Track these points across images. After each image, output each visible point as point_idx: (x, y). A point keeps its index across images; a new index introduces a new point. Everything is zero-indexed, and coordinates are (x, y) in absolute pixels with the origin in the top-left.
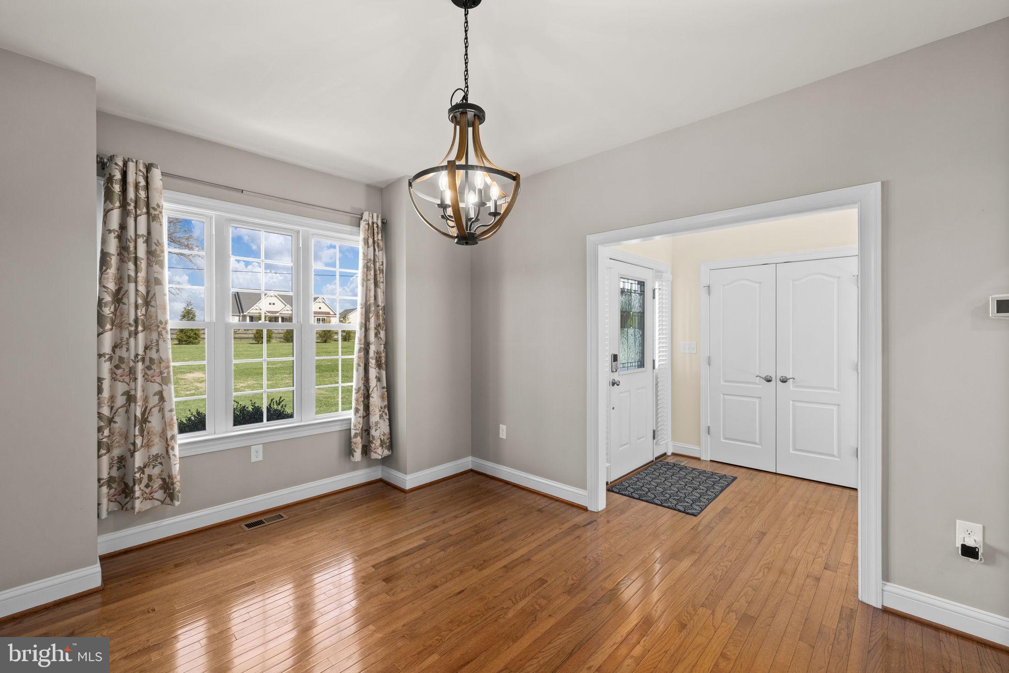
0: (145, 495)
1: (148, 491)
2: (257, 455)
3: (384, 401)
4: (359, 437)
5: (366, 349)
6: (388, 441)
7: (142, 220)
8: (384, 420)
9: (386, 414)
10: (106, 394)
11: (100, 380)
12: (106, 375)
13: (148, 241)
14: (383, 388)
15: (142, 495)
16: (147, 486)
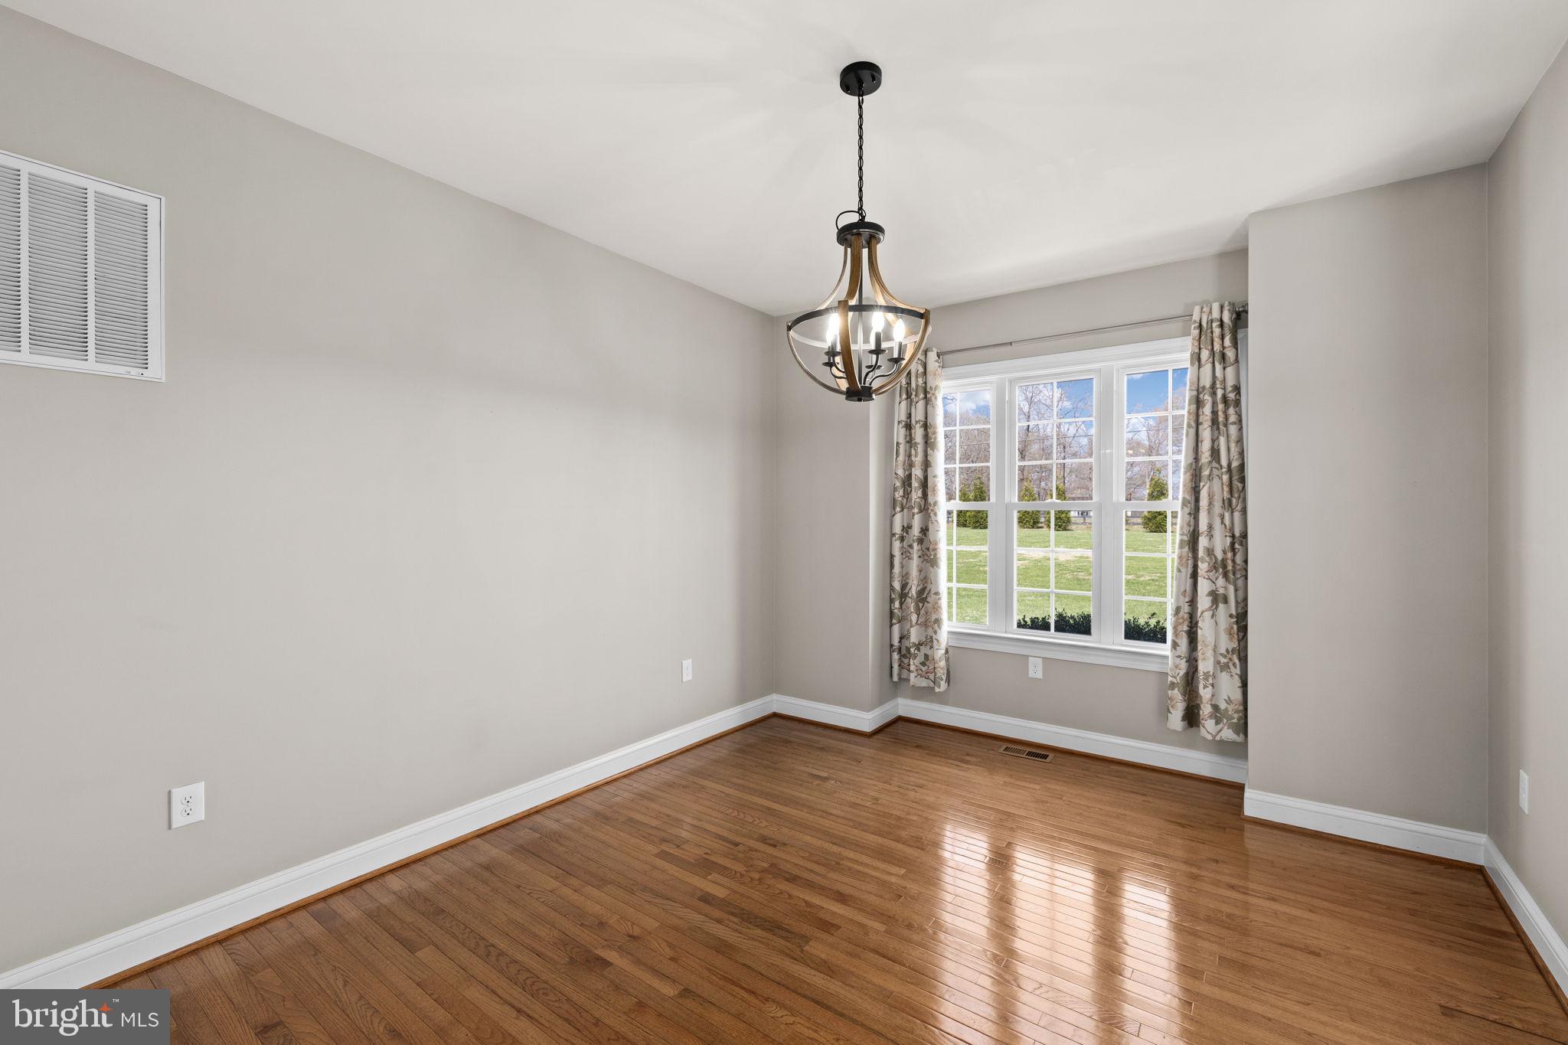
0: (920, 672)
1: (924, 669)
2: (1036, 670)
3: (1231, 639)
4: (1176, 689)
5: (1192, 541)
6: (1236, 716)
7: (921, 405)
8: (1232, 676)
9: (1234, 665)
10: (897, 570)
11: (892, 556)
12: (897, 552)
13: (926, 426)
14: (1231, 616)
15: (917, 670)
16: (923, 664)
